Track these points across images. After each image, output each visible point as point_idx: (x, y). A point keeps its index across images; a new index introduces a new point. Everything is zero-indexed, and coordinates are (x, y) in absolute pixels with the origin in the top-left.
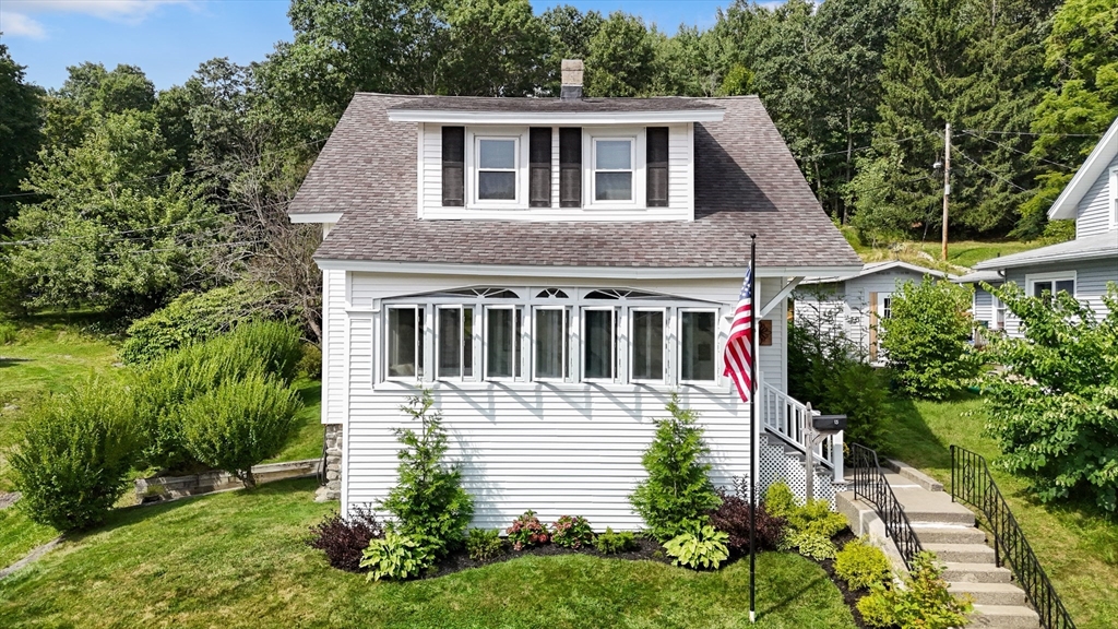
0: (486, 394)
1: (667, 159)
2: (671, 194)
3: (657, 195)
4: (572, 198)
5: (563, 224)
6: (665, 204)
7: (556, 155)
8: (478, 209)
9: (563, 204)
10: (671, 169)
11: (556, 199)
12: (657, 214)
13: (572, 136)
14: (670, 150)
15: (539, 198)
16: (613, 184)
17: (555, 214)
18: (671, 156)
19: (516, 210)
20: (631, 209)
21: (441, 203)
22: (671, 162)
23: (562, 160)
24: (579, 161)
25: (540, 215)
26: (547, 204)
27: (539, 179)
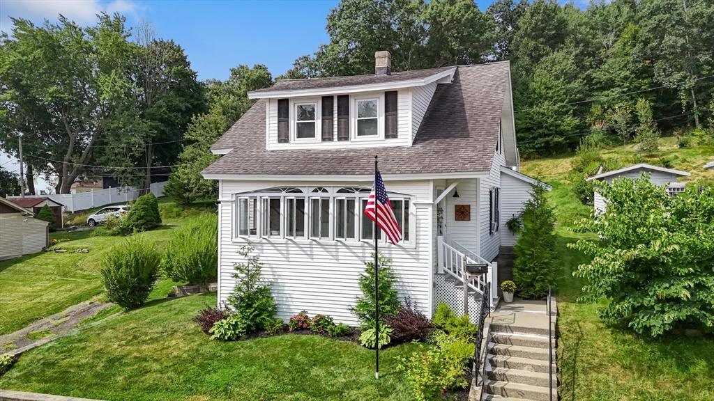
0: (284, 245)
1: (396, 110)
2: (399, 130)
3: (391, 132)
4: (344, 136)
5: (338, 151)
6: (395, 136)
7: (336, 112)
8: (297, 144)
9: (339, 139)
10: (399, 115)
11: (336, 137)
12: (391, 143)
13: (344, 99)
14: (399, 104)
15: (327, 137)
16: (367, 126)
17: (335, 145)
18: (399, 108)
19: (315, 144)
20: (376, 141)
21: (277, 142)
22: (399, 112)
23: (339, 114)
24: (348, 114)
25: (328, 146)
26: (331, 139)
27: (326, 126)
